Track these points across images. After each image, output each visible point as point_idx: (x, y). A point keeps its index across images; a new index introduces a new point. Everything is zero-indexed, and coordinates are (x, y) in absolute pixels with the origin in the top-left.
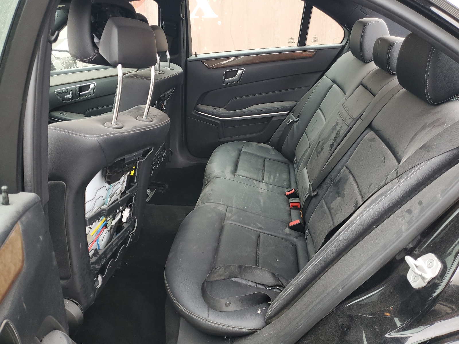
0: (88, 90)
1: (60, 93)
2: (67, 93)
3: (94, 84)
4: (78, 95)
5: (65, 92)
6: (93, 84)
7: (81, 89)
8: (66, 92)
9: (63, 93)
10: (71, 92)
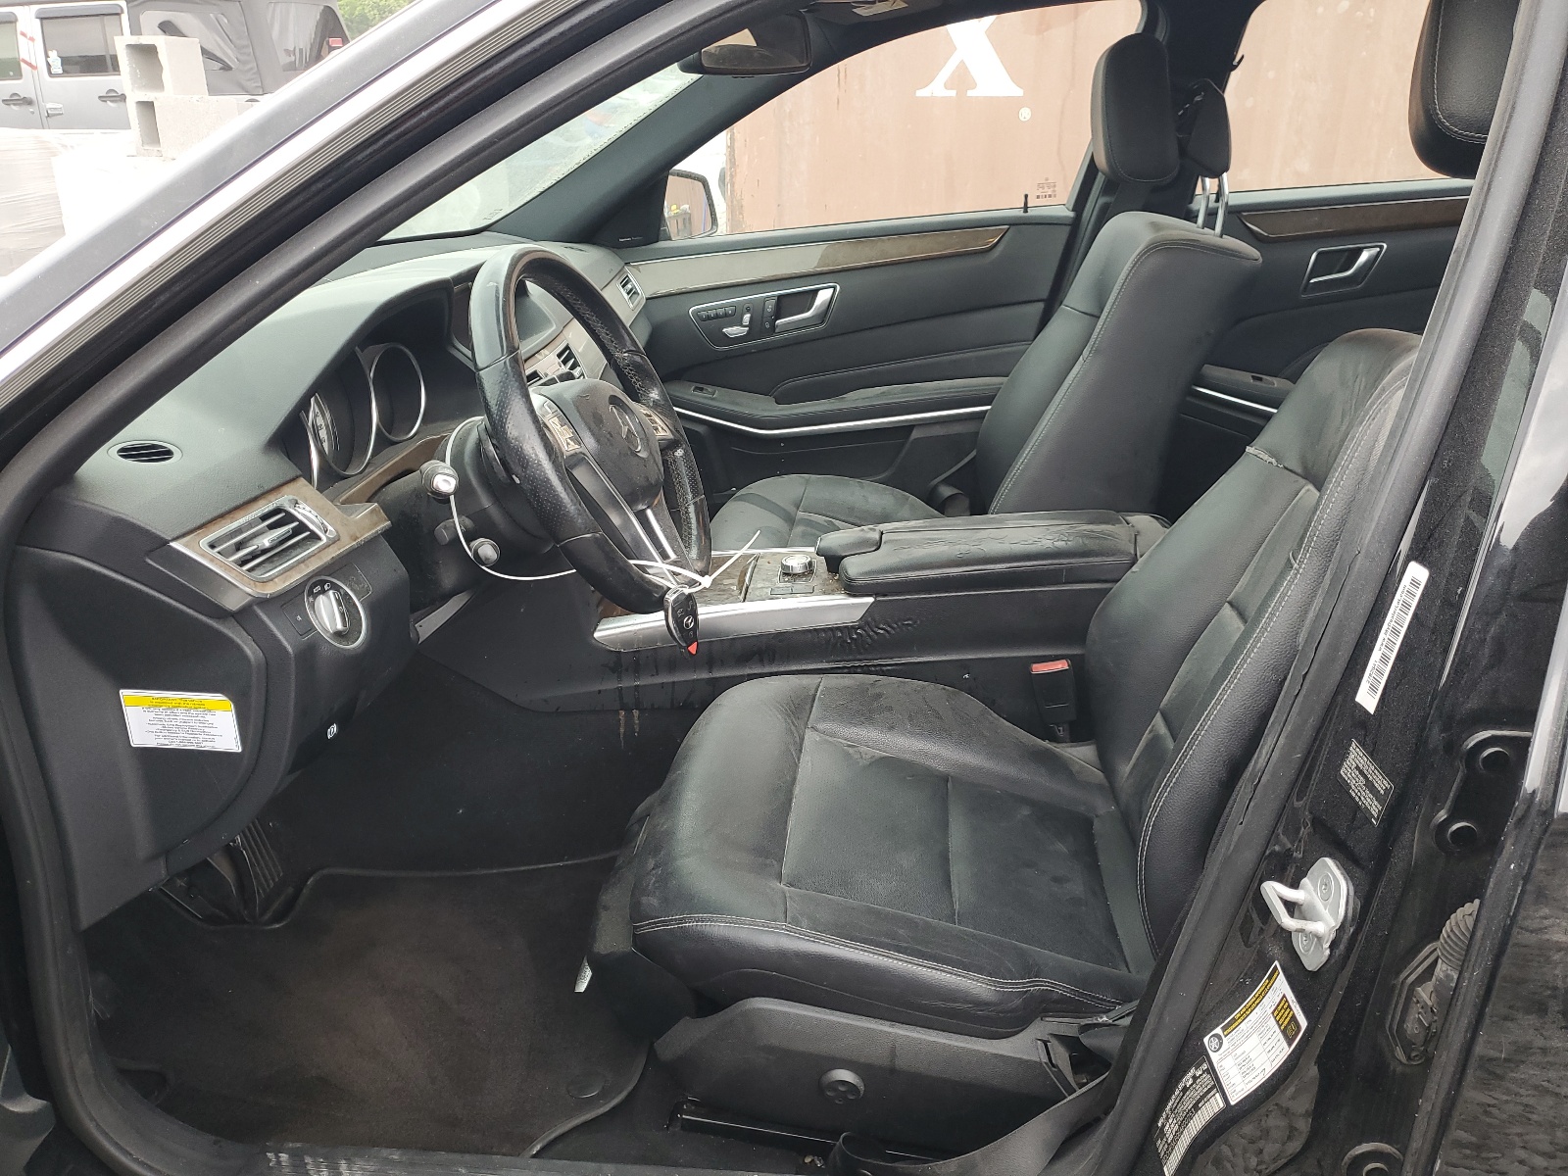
0: (809, 310)
1: (709, 318)
2: (733, 318)
3: (831, 290)
4: (768, 326)
5: (726, 315)
6: (831, 287)
7: (783, 306)
8: (730, 315)
9: (717, 316)
10: (747, 317)
